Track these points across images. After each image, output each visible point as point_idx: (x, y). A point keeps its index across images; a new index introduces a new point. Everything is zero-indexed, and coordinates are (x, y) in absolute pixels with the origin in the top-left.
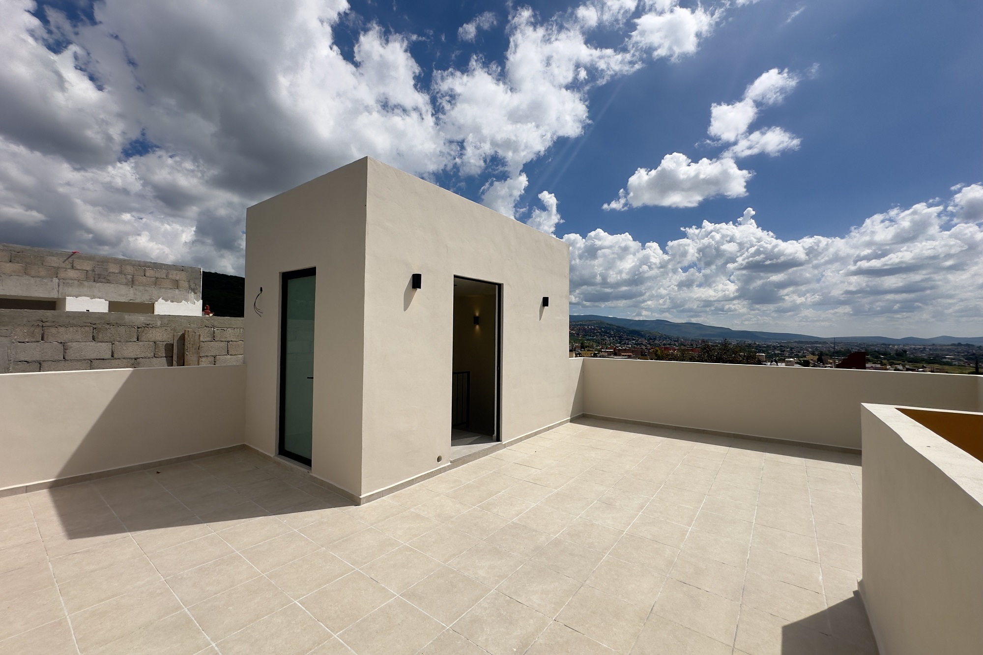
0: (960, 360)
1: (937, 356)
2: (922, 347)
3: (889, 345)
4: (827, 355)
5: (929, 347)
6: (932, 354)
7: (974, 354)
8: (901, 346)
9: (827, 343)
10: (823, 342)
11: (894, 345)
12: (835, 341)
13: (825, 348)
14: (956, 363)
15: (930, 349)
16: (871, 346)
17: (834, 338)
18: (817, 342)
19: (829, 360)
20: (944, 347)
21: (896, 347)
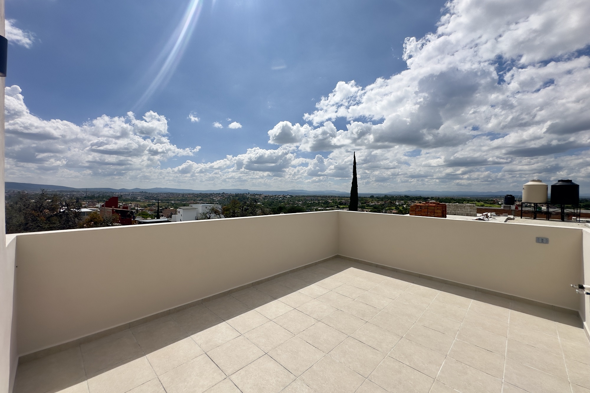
0: (143, 199)
1: (135, 197)
2: (128, 193)
3: (114, 193)
4: (80, 199)
5: (131, 194)
6: (133, 197)
7: (148, 196)
8: (119, 193)
9: (80, 192)
10: (78, 191)
11: (116, 193)
12: (86, 190)
13: (79, 195)
14: (142, 201)
15: (132, 195)
16: (105, 193)
17: (87, 189)
18: (73, 191)
19: (83, 202)
20: (137, 193)
21: (117, 193)
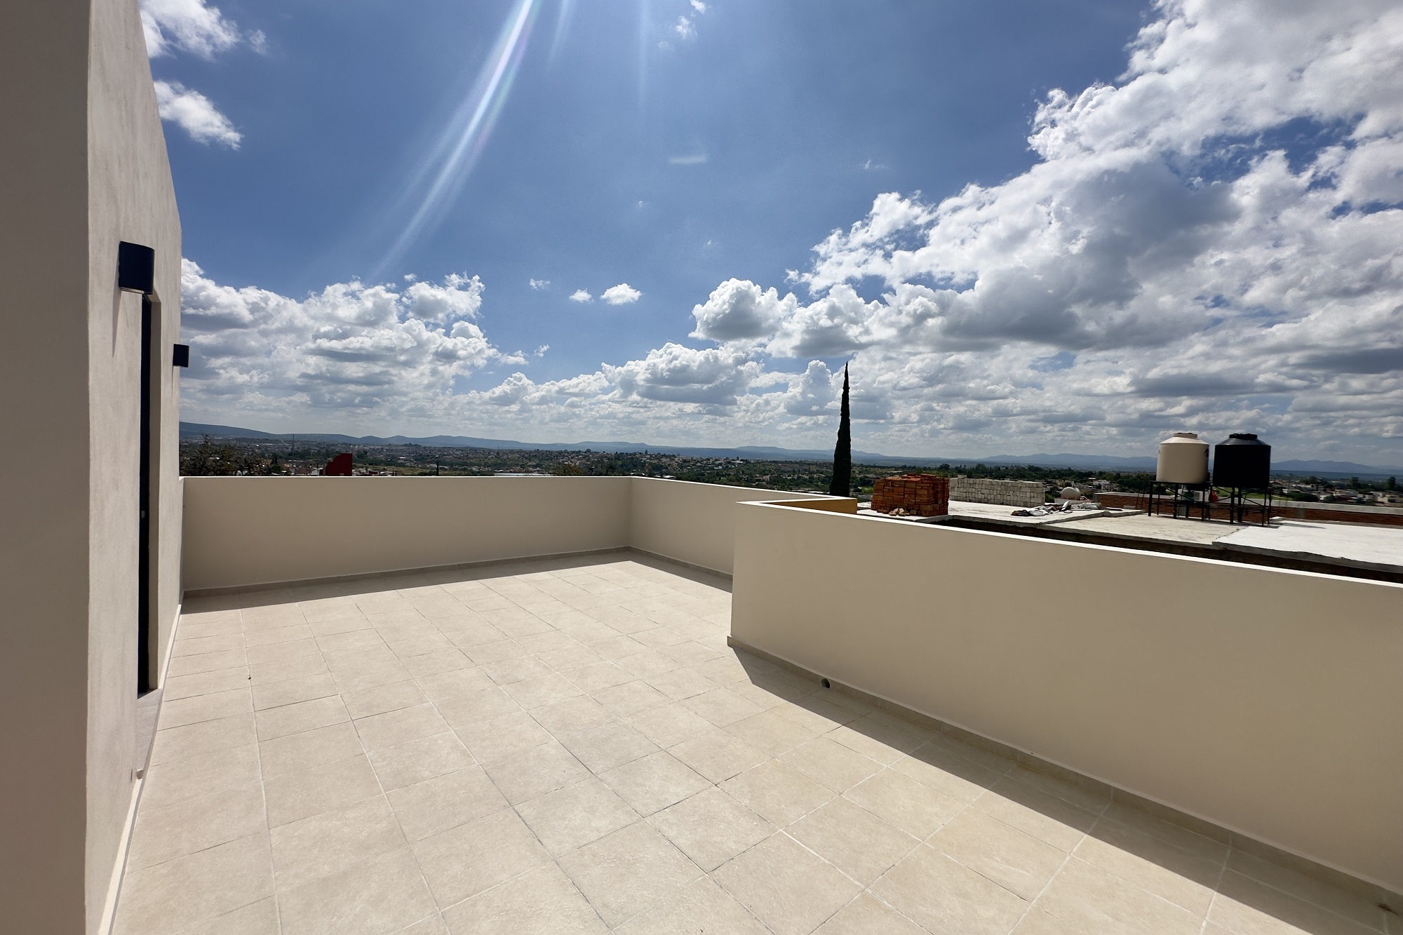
0: (411, 461)
1: (393, 457)
2: (380, 447)
3: (350, 445)
4: (281, 457)
5: (386, 448)
6: (389, 455)
7: (421, 455)
8: (362, 446)
9: (280, 442)
10: (275, 439)
11: (354, 445)
12: (292, 439)
13: (278, 448)
14: (408, 464)
15: (387, 450)
16: (332, 445)
17: (293, 435)
18: (267, 441)
19: (286, 465)
20: (399, 448)
21: (356, 447)
